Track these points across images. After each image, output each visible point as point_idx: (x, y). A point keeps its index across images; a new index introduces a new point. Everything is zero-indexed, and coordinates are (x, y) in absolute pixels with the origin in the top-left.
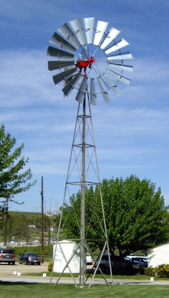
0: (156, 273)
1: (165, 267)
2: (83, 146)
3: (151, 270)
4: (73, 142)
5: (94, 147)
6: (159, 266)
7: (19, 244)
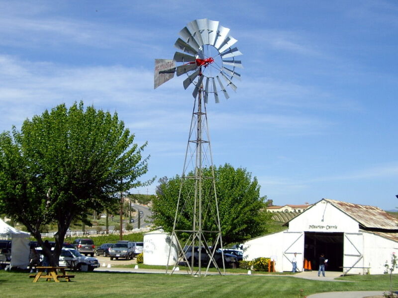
0: (252, 267)
1: (261, 261)
2: (199, 141)
3: (247, 263)
4: (190, 138)
5: (208, 144)
6: (256, 259)
7: (75, 234)
